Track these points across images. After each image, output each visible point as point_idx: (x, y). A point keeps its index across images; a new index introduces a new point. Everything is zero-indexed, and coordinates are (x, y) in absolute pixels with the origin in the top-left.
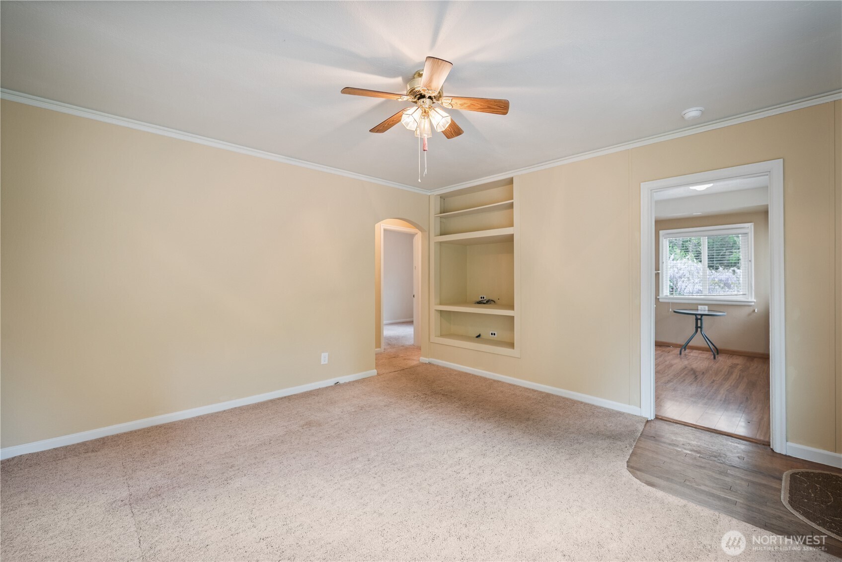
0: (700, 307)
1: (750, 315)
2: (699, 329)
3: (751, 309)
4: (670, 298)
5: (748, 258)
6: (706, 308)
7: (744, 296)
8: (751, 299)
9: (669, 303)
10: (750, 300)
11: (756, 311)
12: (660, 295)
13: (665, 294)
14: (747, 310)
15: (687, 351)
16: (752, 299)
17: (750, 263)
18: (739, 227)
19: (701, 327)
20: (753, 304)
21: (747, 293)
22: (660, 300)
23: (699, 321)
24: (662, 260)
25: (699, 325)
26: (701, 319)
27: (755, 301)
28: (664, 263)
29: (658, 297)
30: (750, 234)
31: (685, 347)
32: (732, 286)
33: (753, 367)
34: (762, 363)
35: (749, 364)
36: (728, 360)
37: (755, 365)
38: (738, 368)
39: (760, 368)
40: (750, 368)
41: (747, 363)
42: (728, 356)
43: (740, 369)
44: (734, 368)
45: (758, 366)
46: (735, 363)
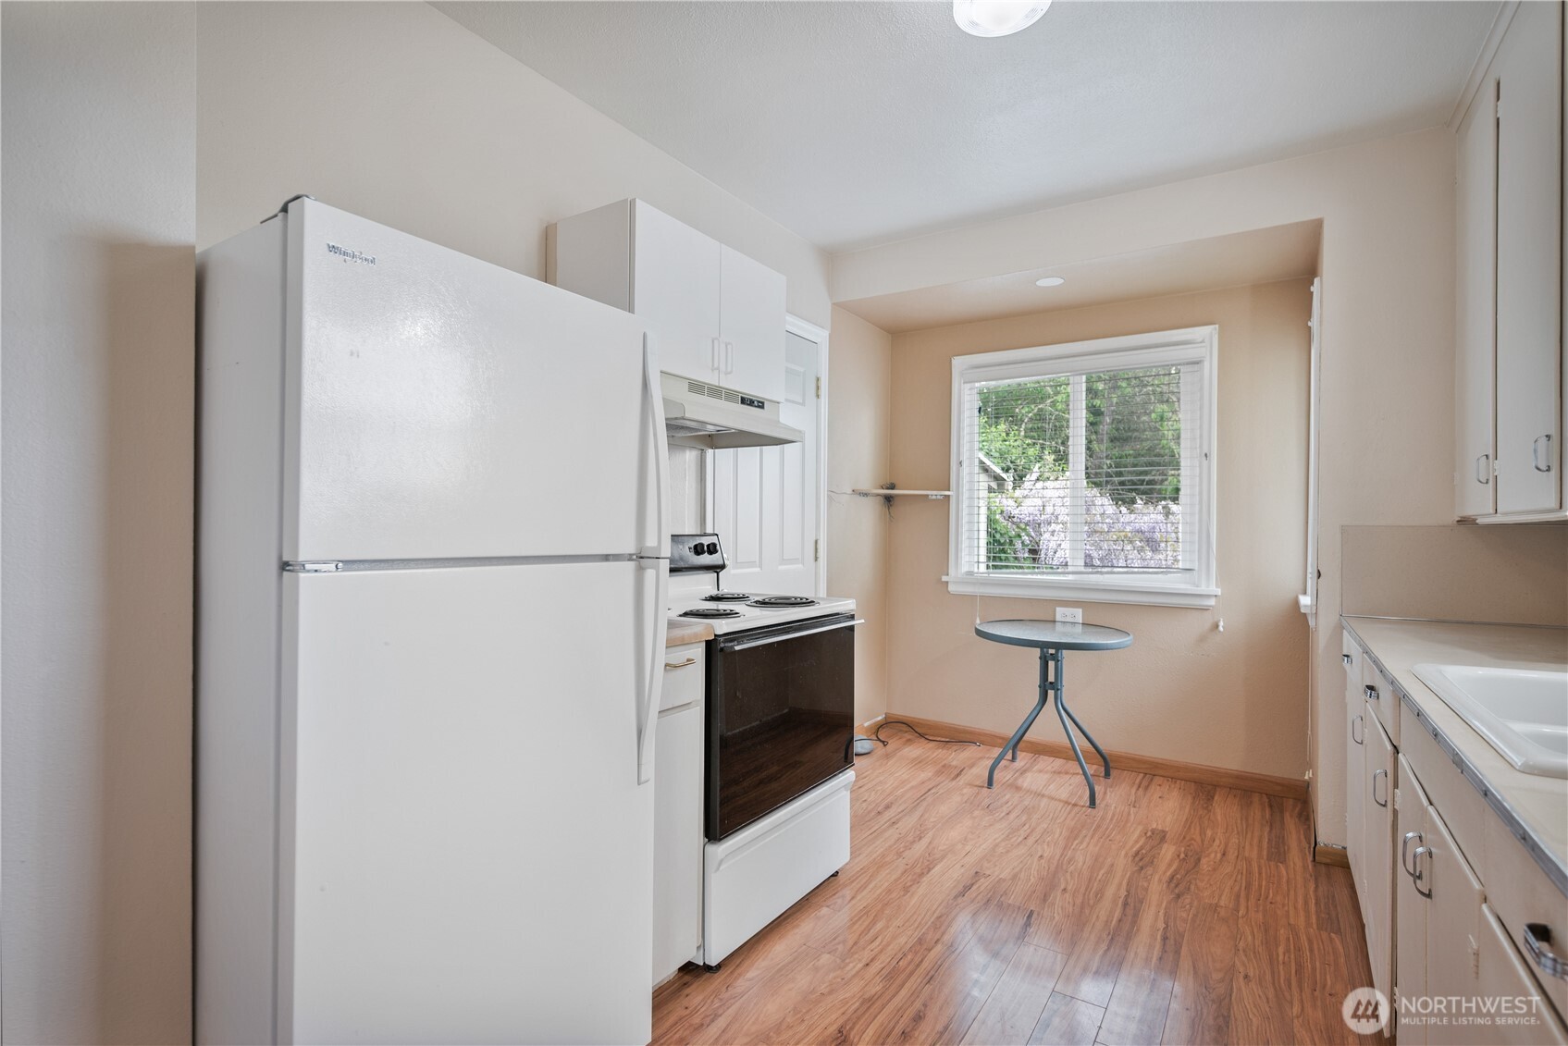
0: (1061, 613)
1: (1202, 639)
2: (1051, 693)
3: (1207, 620)
4: (985, 583)
5: (1201, 446)
6: (1078, 614)
7: (1187, 575)
8: (1208, 587)
9: (973, 597)
10: (1203, 589)
11: (1221, 629)
12: (952, 571)
13: (965, 569)
14: (1193, 626)
15: (1023, 758)
16: (1210, 587)
17: (1205, 462)
18: (1175, 339)
19: (1055, 686)
20: (1212, 602)
21: (1196, 566)
22: (952, 588)
23: (1051, 664)
24: (959, 454)
25: (1051, 678)
26: (1054, 657)
27: (1219, 592)
28: (964, 464)
29: (944, 578)
30: (1206, 364)
31: (1016, 744)
32: (1163, 545)
33: (1213, 855)
34: (1239, 822)
35: (1198, 829)
36: (1132, 809)
37: (1217, 842)
38: (1163, 867)
39: (1236, 854)
40: (1204, 861)
41: (1191, 823)
42: (1133, 791)
43: (1169, 873)
44: (1149, 870)
45: (1226, 846)
46: (1154, 826)
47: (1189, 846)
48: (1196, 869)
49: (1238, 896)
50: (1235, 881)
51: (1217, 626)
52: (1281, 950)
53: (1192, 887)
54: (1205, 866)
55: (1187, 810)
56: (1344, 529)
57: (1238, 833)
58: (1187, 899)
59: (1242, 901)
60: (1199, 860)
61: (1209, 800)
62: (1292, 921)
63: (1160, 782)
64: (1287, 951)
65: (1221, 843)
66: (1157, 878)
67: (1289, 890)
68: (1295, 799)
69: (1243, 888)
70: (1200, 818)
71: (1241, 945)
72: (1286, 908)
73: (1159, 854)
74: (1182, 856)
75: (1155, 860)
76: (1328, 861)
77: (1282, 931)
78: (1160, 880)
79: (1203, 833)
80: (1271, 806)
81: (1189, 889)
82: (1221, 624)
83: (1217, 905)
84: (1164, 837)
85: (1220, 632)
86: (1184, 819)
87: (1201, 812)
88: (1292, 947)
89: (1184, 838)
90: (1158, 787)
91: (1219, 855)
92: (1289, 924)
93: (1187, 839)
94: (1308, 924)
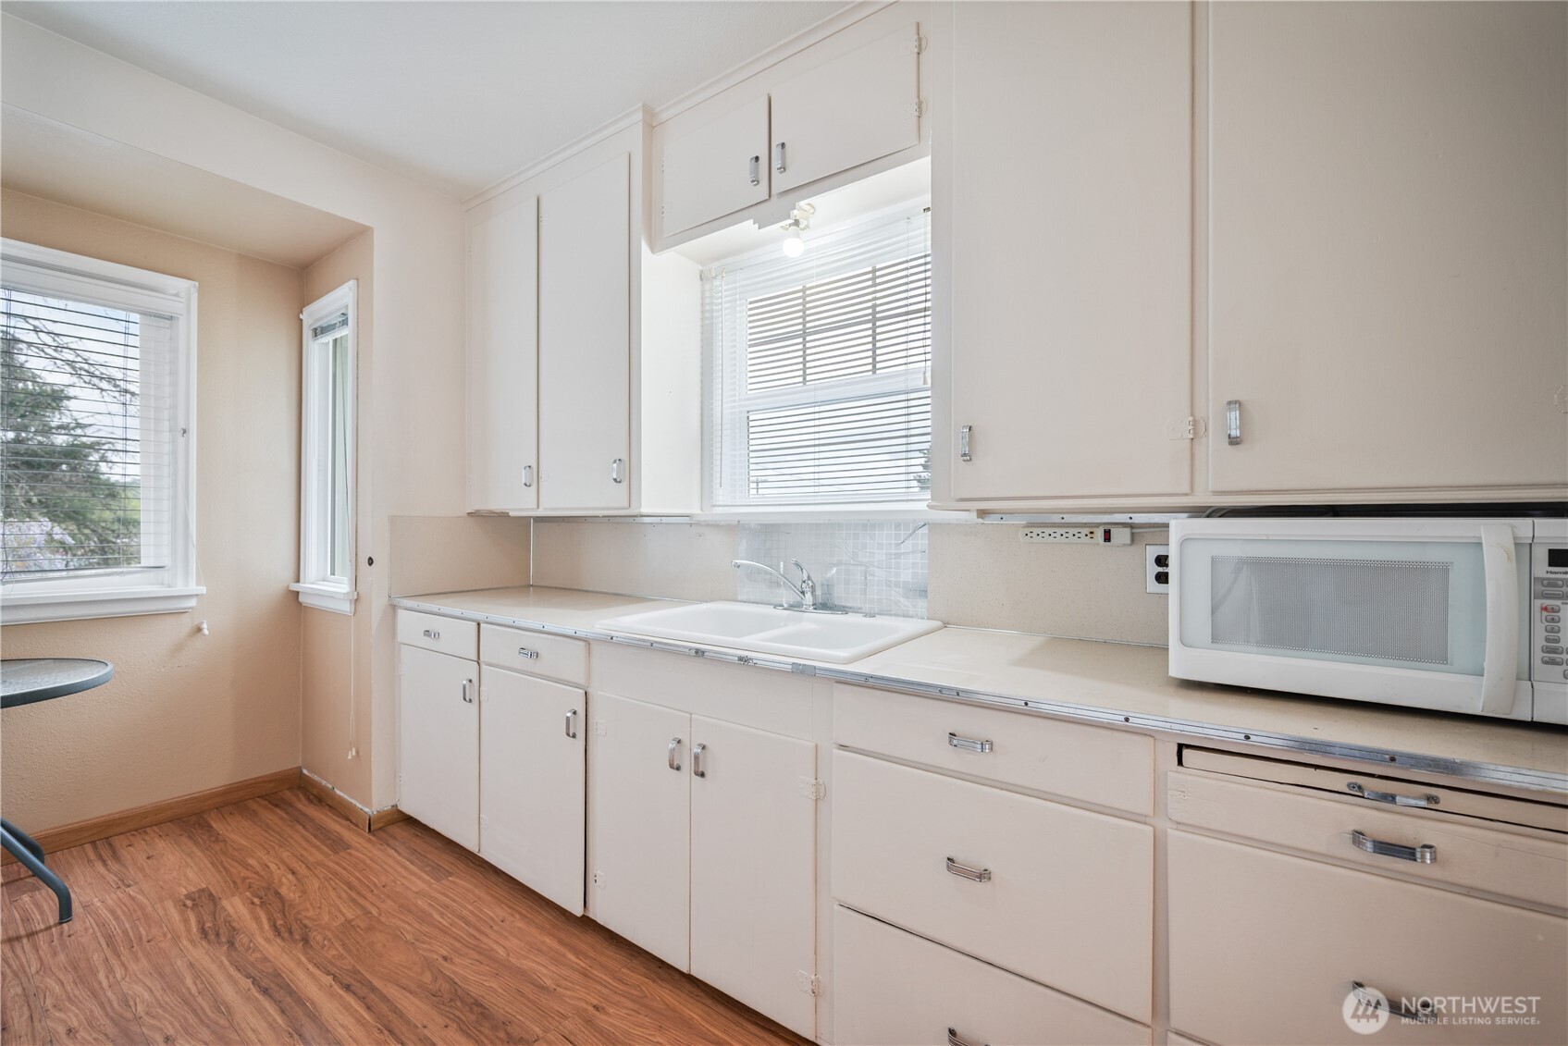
1: (178, 648)
3: (186, 624)
5: (174, 419)
7: (155, 573)
10: (179, 589)
11: (205, 632)
14: (167, 634)
16: (188, 584)
17: (181, 440)
20: (193, 603)
21: (166, 561)
27: (203, 590)
30: (182, 323)
33: (284, 880)
34: (267, 835)
35: (236, 865)
36: (131, 891)
37: (273, 867)
38: (253, 926)
39: (304, 866)
40: (283, 891)
41: (222, 863)
42: (102, 870)
43: (266, 926)
44: (242, 939)
45: (287, 866)
46: (184, 892)
47: (250, 887)
48: (286, 905)
49: (354, 900)
50: (334, 889)
51: (199, 630)
52: (437, 916)
53: (306, 922)
54: (292, 895)
55: (199, 853)
56: (393, 520)
57: (280, 846)
58: (316, 937)
59: (361, 901)
60: (277, 893)
61: (209, 831)
62: (416, 890)
63: (126, 843)
64: (442, 915)
65: (277, 865)
66: (260, 940)
67: (382, 867)
68: (288, 789)
69: (348, 890)
70: (224, 853)
71: (409, 937)
72: (398, 882)
73: (229, 915)
74: (256, 901)
75: (234, 924)
76: (381, 825)
77: (420, 903)
78: (268, 940)
79: (247, 866)
80: (276, 806)
81: (306, 926)
82: (205, 626)
83: (349, 922)
84: (211, 895)
85: (204, 635)
86: (209, 865)
87: (218, 848)
88: (441, 909)
89: (234, 882)
90: (131, 849)
91: (290, 876)
92: (416, 893)
93: (238, 881)
94: (430, 885)
